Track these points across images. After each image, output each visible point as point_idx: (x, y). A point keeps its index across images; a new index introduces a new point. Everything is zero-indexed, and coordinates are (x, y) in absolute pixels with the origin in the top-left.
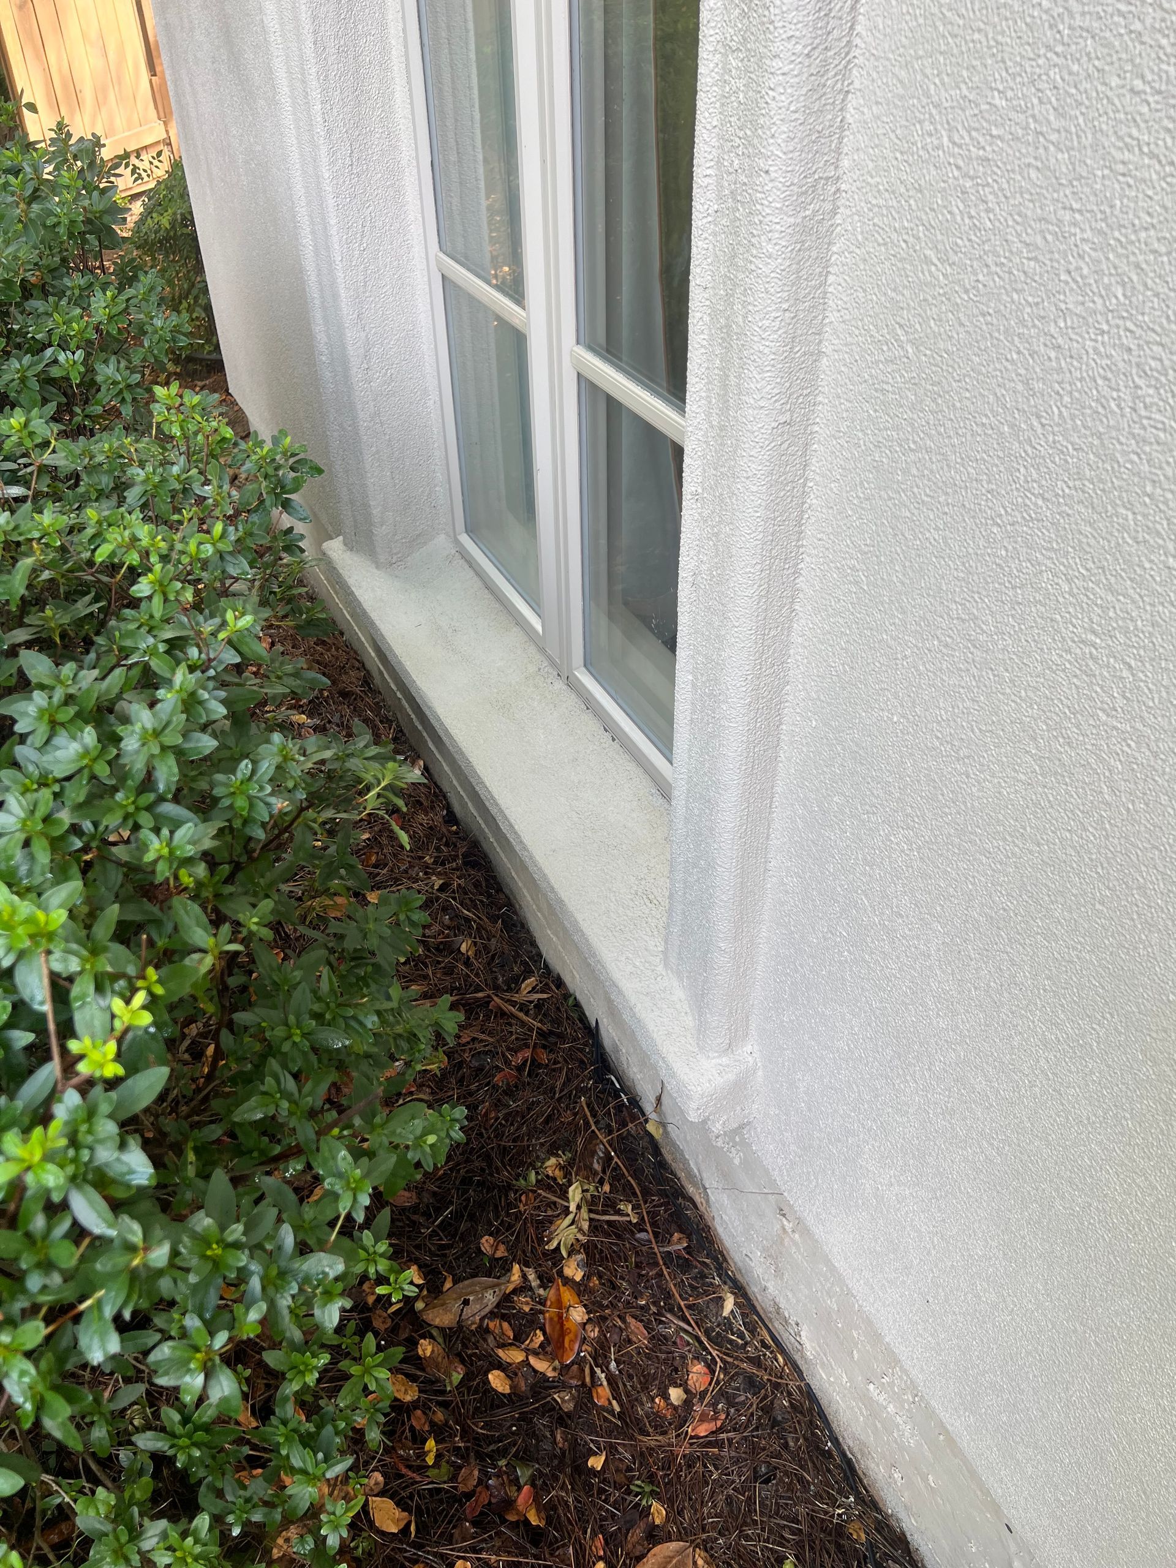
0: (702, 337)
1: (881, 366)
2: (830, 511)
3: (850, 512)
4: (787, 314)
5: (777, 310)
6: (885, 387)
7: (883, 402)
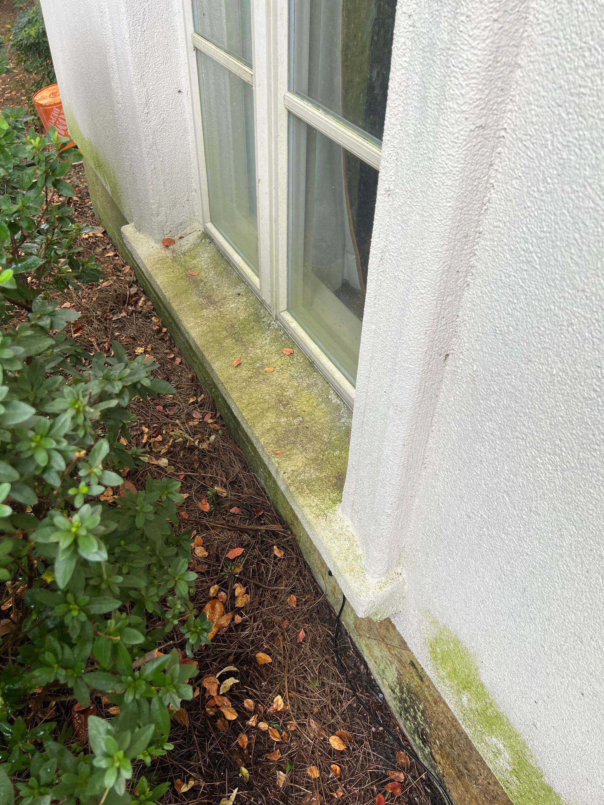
0: (404, 59)
1: (580, 71)
2: (509, 203)
3: (529, 204)
4: (496, 25)
5: (488, 20)
6: (583, 90)
7: (578, 106)
